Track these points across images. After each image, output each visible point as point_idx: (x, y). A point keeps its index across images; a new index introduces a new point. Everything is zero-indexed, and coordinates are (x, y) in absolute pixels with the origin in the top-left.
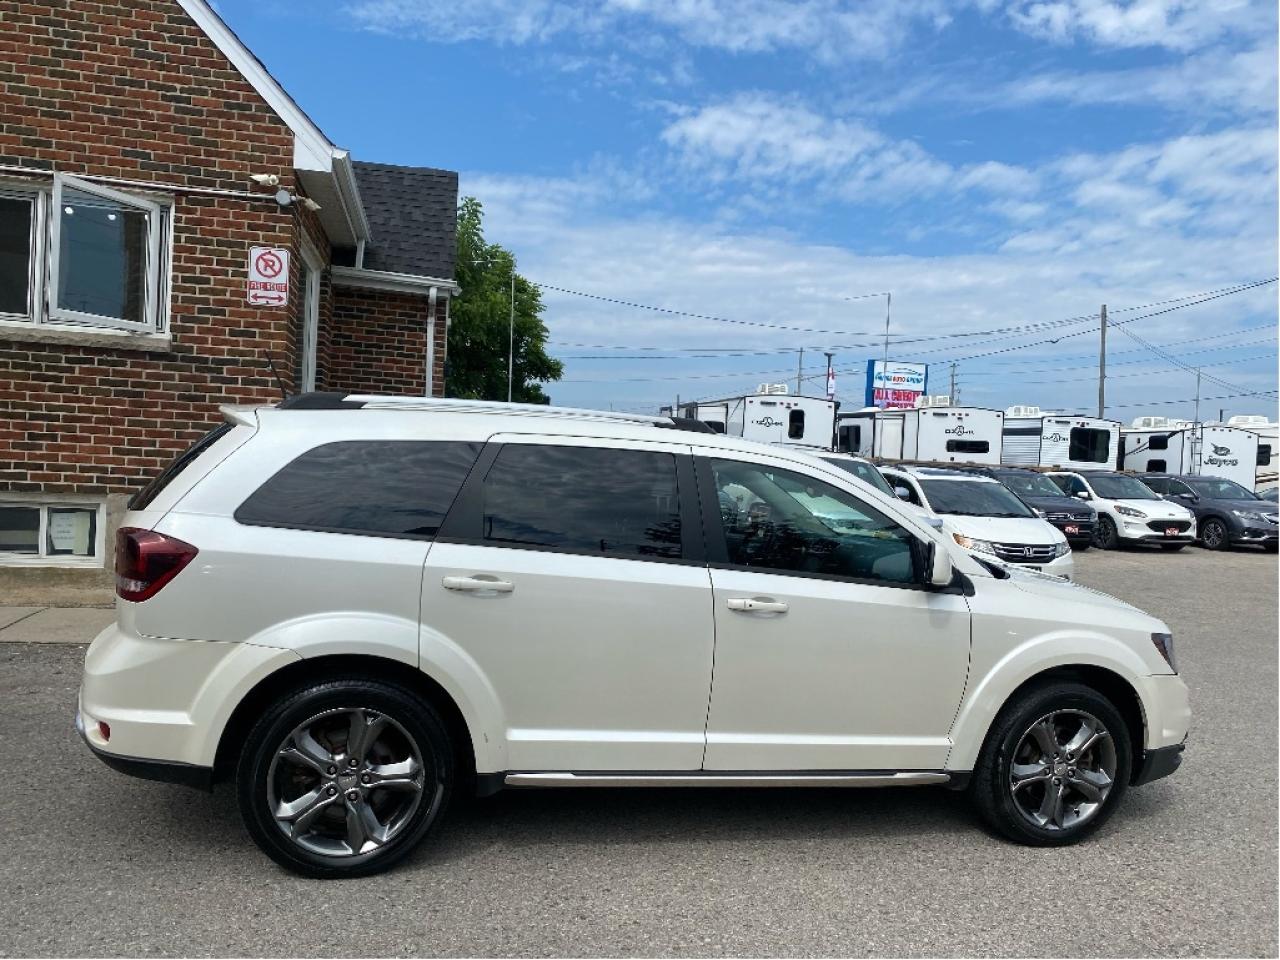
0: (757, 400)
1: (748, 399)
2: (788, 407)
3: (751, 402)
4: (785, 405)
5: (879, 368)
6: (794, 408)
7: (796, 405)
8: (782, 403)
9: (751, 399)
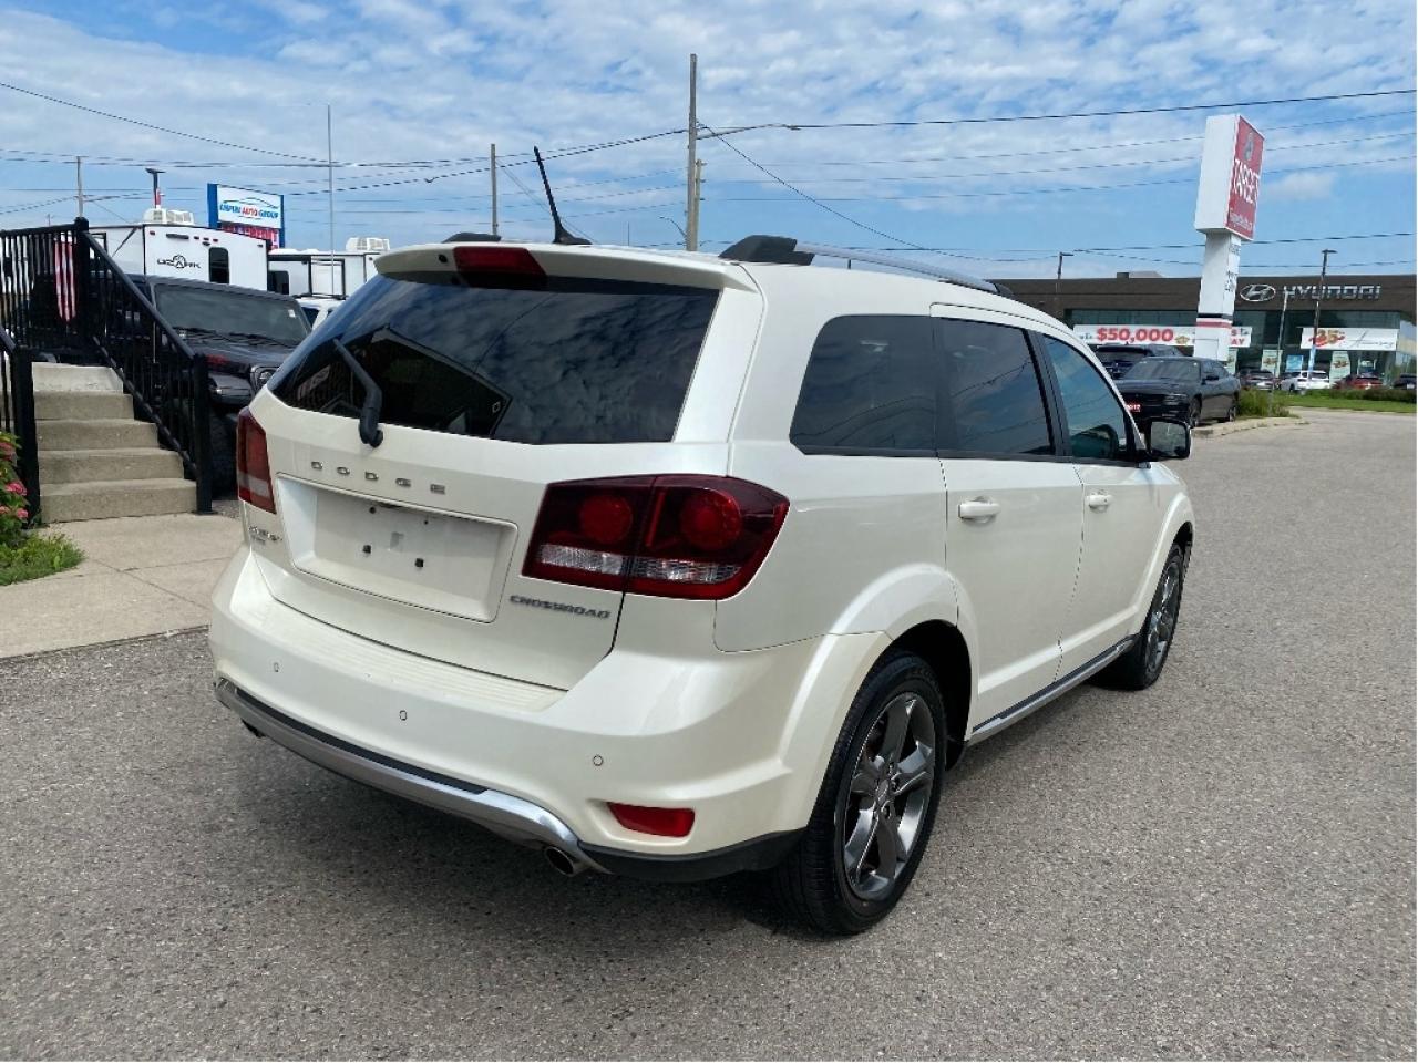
0: (161, 232)
1: (147, 230)
2: (206, 244)
3: (153, 233)
4: (201, 240)
5: (222, 195)
6: (213, 245)
7: (216, 241)
8: (196, 238)
9: (153, 229)
